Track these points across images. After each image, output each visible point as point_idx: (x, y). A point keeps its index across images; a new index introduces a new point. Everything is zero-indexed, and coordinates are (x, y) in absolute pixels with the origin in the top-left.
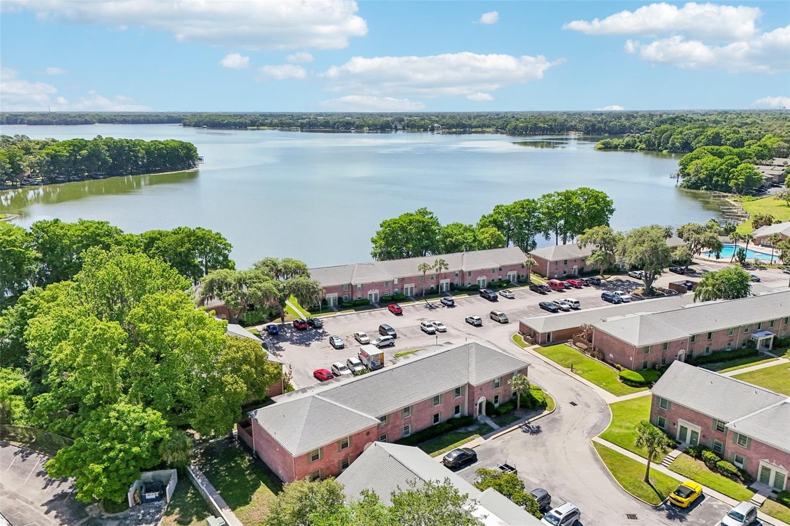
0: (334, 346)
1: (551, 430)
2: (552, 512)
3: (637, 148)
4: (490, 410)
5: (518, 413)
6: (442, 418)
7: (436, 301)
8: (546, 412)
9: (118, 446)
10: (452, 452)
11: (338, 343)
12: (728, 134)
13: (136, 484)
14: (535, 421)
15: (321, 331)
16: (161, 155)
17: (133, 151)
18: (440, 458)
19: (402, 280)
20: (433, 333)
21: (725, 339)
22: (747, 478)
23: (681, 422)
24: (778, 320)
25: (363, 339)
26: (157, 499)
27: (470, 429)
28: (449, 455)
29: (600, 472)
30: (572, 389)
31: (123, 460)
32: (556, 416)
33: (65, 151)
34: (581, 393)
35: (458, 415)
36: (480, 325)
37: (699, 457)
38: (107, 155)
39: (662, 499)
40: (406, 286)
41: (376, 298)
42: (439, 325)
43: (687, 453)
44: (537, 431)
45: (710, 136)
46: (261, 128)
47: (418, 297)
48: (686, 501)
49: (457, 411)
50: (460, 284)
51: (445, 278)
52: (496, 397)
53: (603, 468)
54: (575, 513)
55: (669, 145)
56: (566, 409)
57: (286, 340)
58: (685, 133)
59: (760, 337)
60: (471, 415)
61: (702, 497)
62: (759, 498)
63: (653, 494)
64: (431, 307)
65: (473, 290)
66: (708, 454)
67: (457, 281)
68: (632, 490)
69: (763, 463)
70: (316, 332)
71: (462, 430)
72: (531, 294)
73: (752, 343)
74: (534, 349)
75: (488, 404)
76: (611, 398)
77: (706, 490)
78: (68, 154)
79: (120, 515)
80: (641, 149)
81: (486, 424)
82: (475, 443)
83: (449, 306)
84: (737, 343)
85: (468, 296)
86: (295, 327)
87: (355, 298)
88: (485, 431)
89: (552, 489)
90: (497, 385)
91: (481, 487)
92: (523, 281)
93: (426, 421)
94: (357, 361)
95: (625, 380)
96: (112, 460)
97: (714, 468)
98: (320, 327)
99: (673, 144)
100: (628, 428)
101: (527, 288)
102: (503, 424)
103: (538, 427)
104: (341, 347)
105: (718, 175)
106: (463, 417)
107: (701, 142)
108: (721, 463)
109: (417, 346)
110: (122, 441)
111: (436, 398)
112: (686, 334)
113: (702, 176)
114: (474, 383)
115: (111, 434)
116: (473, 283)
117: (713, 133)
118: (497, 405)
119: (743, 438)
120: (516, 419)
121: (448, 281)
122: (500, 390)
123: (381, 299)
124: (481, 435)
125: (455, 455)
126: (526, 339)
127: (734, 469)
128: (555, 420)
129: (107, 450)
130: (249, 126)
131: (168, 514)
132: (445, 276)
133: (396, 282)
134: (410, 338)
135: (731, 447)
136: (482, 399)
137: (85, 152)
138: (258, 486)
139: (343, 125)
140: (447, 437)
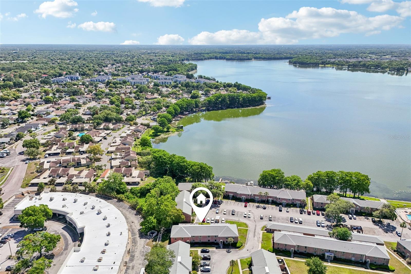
4: (224, 244)
5: (231, 247)
6: (211, 241)
7: (262, 205)
8: (238, 249)
10: (205, 249)
13: (150, 232)
16: (249, 100)
17: (238, 98)
18: (201, 249)
19: (255, 195)
26: (152, 236)
27: (215, 246)
30: (253, 247)
31: (148, 227)
32: (239, 251)
34: (254, 249)
35: (216, 242)
38: (228, 100)
46: (326, 66)
47: (259, 202)
49: (216, 241)
51: (271, 198)
52: (227, 241)
54: (209, 269)
56: (244, 250)
59: (327, 254)
60: (219, 243)
65: (279, 205)
67: (275, 200)
68: (229, 271)
70: (218, 206)
71: (213, 246)
72: (297, 212)
74: (263, 232)
79: (146, 236)
81: (220, 246)
82: (212, 249)
83: (264, 208)
84: (319, 253)
85: (275, 206)
88: (218, 248)
90: (227, 238)
92: (302, 206)
93: (206, 240)
94: (213, 219)
98: (220, 204)
101: (299, 209)
102: (224, 248)
112: (295, 245)
114: (219, 236)
115: (148, 222)
116: (280, 202)
118: (226, 243)
123: (246, 199)
126: (265, 228)
128: (237, 252)
130: (321, 64)
133: (252, 195)
136: (221, 240)
137: (220, 99)
138: (167, 240)
139: (374, 66)
140: (209, 246)
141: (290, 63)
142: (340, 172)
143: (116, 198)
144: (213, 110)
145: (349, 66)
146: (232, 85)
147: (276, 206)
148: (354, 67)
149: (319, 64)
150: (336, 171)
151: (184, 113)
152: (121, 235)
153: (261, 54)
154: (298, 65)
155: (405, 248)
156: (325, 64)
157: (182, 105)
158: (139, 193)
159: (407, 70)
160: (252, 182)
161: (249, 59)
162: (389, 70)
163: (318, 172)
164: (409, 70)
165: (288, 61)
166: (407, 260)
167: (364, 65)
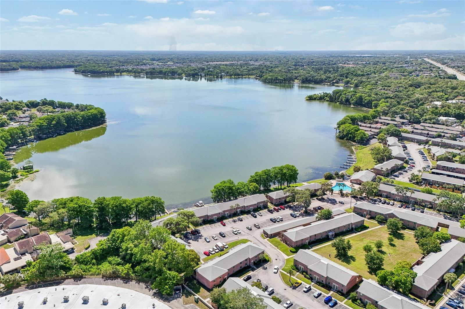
0: (207, 241)
1: (270, 268)
2: (268, 290)
3: (325, 100)
4: (255, 264)
5: (261, 264)
6: (242, 267)
7: (236, 218)
8: (269, 263)
9: (170, 281)
10: (245, 276)
11: (208, 240)
12: (366, 97)
14: (265, 266)
15: (200, 234)
18: (243, 278)
19: (224, 211)
20: (236, 234)
21: (320, 236)
22: (311, 279)
23: (300, 266)
24: (336, 228)
25: (215, 238)
26: (179, 293)
27: (250, 269)
28: (245, 278)
29: (280, 279)
30: (276, 254)
31: (172, 284)
32: (271, 264)
33: (45, 123)
34: (279, 256)
35: (246, 266)
36: (251, 230)
37: (303, 274)
38: (64, 122)
39: (292, 285)
40: (225, 213)
41: (216, 219)
42: (238, 231)
43: (300, 273)
44: (266, 269)
45: (358, 97)
47: (230, 216)
48: (297, 285)
50: (244, 210)
52: (256, 260)
53: (281, 278)
54: (273, 290)
55: (339, 100)
56: (274, 261)
57: (190, 239)
58: (347, 94)
59: (330, 234)
60: (250, 265)
61: (301, 284)
62: (313, 283)
63: (291, 284)
64: (234, 221)
65: (248, 212)
66: (304, 273)
67: (243, 209)
68: (287, 283)
69: (315, 275)
70: (199, 235)
71: (247, 270)
72: (268, 213)
73: (328, 236)
74: (267, 240)
75: (254, 262)
76: (286, 257)
77: (302, 282)
78: (46, 124)
79: (172, 297)
80: (327, 101)
81: (253, 268)
82: (251, 273)
83: (241, 221)
84: (324, 236)
86: (191, 233)
87: (209, 219)
88: (253, 270)
89: (269, 284)
90: (256, 257)
91: (253, 286)
92: (265, 207)
93: (238, 269)
94: (215, 248)
95: (291, 251)
96: (170, 285)
97: (305, 277)
98: (200, 233)
99: (342, 100)
100: (288, 267)
101: (266, 210)
102: (258, 267)
103: (266, 267)
104: (209, 242)
105: (351, 134)
106: (248, 266)
107: (353, 100)
108: (307, 276)
109: (232, 240)
110: (171, 280)
111: (241, 263)
112: (308, 236)
113: (345, 134)
114: (250, 258)
115: (168, 279)
116: (248, 210)
117: (359, 96)
118: (256, 262)
119: (311, 270)
120: (261, 266)
121: (240, 210)
122: (257, 258)
123: (218, 219)
124: (252, 271)
125: (246, 277)
126: (265, 236)
127: (309, 277)
128: (271, 265)
129: (168, 283)
131: (183, 296)
132: (239, 208)
133: (222, 212)
134: (230, 237)
135: (309, 272)
136: (253, 261)
137: (54, 122)
138: (200, 288)
139: (171, 73)
140: (244, 272)
141: (76, 72)
142: (273, 168)
143: (67, 278)
144: (48, 138)
145: (147, 73)
146: (39, 103)
147: (247, 215)
148: (152, 74)
149: (114, 72)
150: (270, 168)
151: (11, 148)
152: (154, 308)
153: (29, 62)
154: (89, 74)
155: (361, 209)
156: (120, 72)
157: (4, 137)
158: (92, 259)
159: (201, 75)
160: (201, 202)
161: (14, 69)
162: (186, 76)
163: (256, 173)
164: (202, 75)
165: (73, 69)
166: (367, 217)
167: (161, 72)
